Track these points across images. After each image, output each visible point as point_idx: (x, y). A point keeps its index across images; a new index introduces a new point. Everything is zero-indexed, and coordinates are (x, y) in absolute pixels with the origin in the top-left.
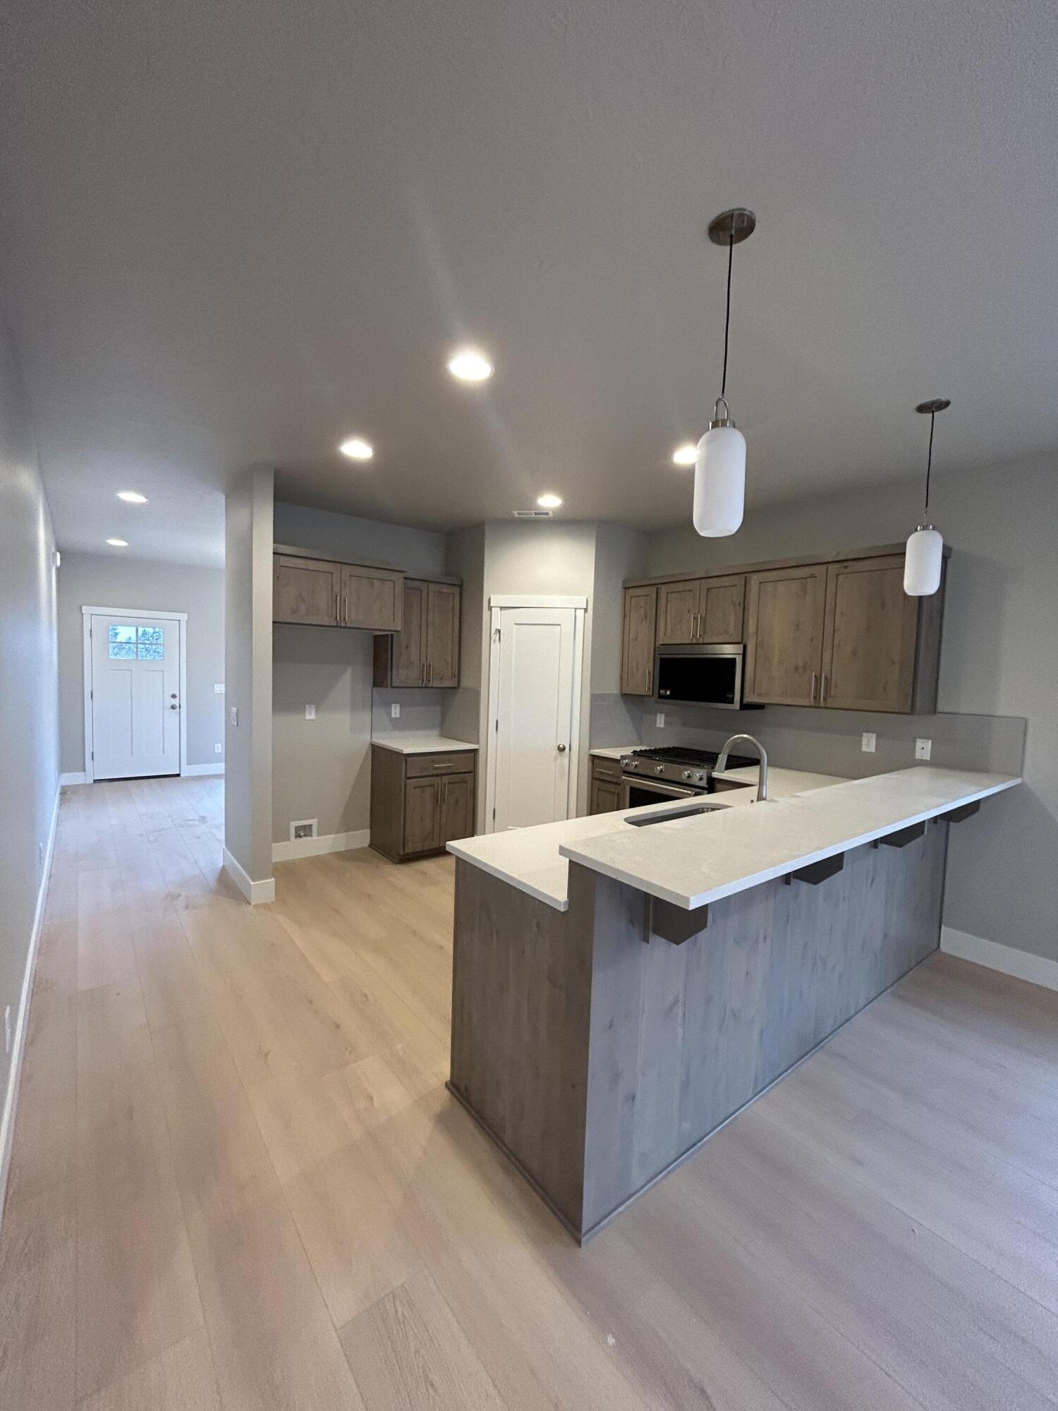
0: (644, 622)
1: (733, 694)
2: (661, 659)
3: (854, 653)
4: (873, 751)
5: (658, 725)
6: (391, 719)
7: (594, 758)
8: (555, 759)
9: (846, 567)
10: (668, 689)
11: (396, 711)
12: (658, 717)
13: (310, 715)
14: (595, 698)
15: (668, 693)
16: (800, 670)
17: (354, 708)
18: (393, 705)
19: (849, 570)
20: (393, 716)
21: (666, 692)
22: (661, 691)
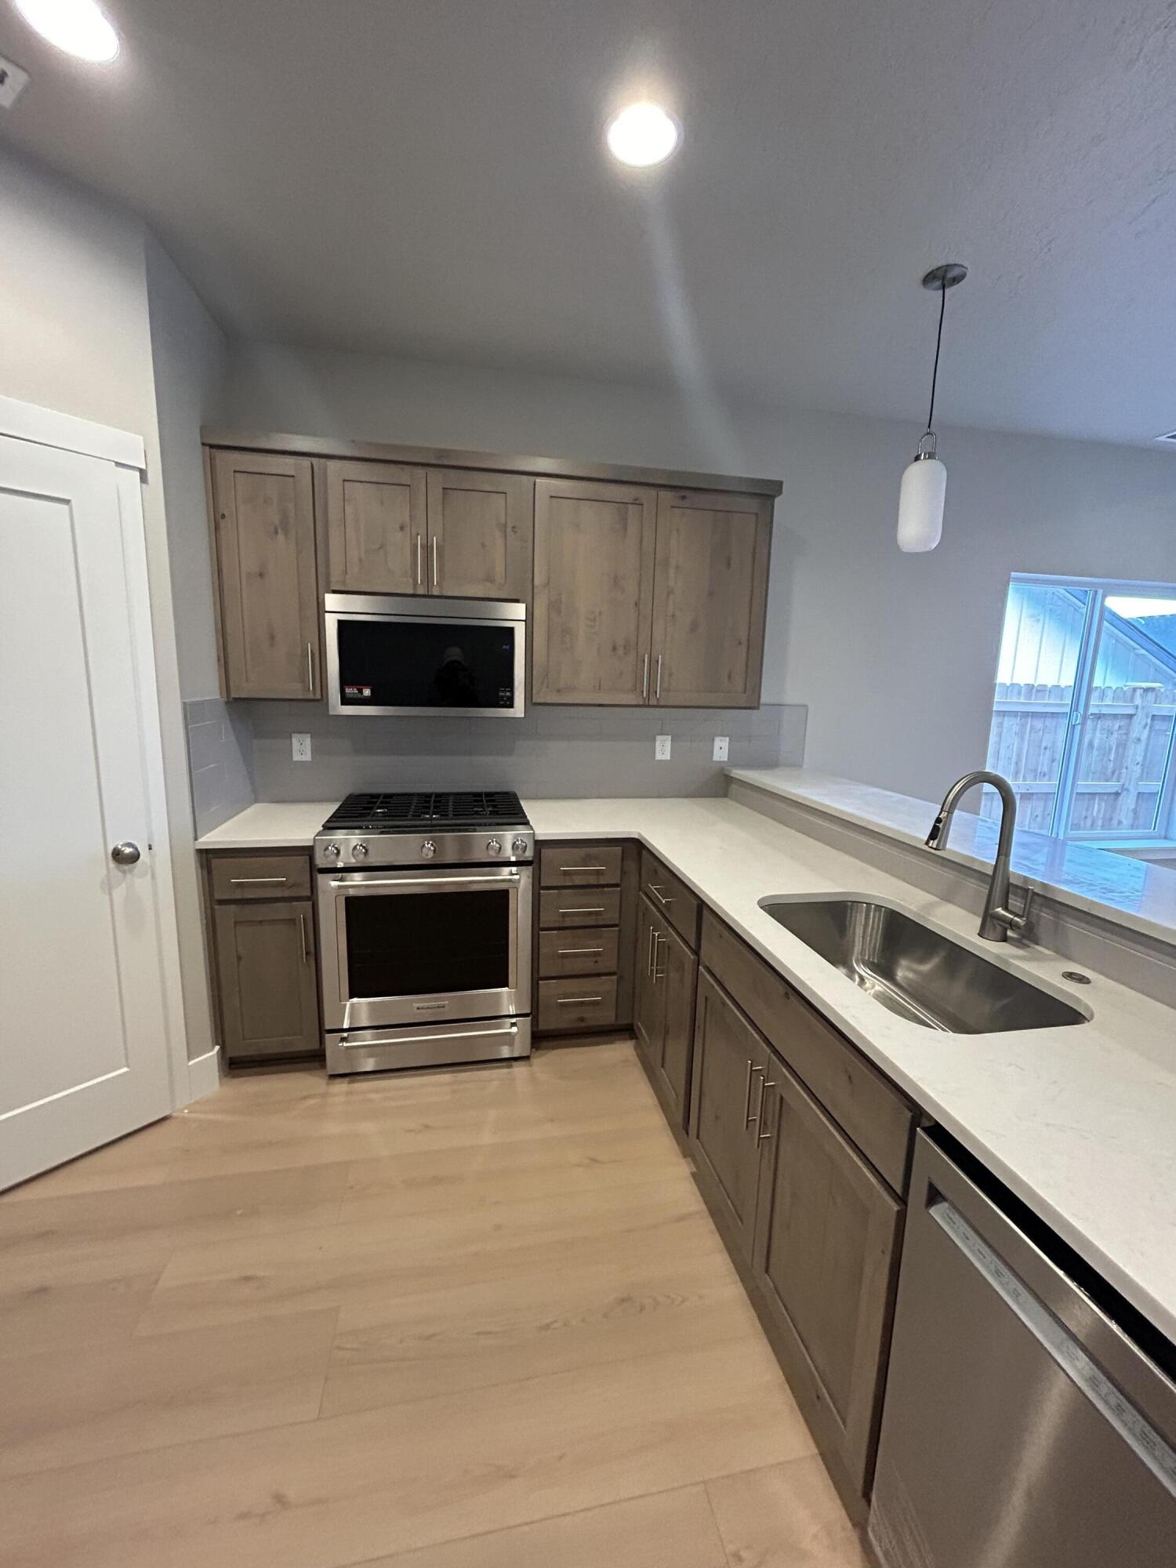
0: (281, 536)
1: (512, 691)
2: (340, 622)
3: (694, 627)
4: (669, 758)
5: (297, 757)
7: (208, 857)
8: (109, 887)
9: (684, 498)
10: (367, 685)
12: (295, 741)
14: (192, 713)
15: (367, 692)
16: (621, 651)
19: (686, 503)
21: (361, 691)
22: (348, 690)
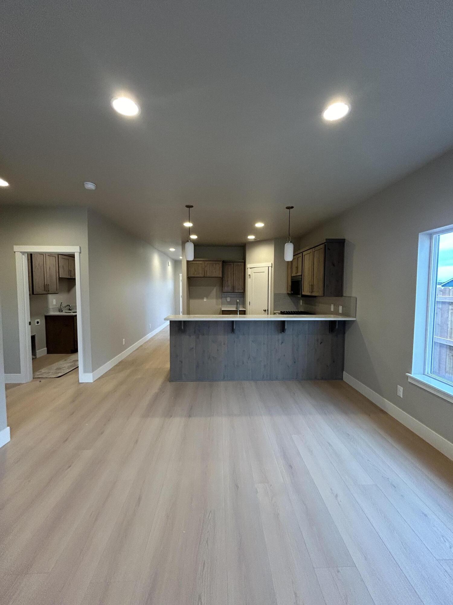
1: (300, 292)
4: (333, 310)
6: (227, 302)
11: (229, 299)
13: (205, 300)
14: (276, 295)
17: (217, 298)
18: (228, 298)
20: (228, 301)
